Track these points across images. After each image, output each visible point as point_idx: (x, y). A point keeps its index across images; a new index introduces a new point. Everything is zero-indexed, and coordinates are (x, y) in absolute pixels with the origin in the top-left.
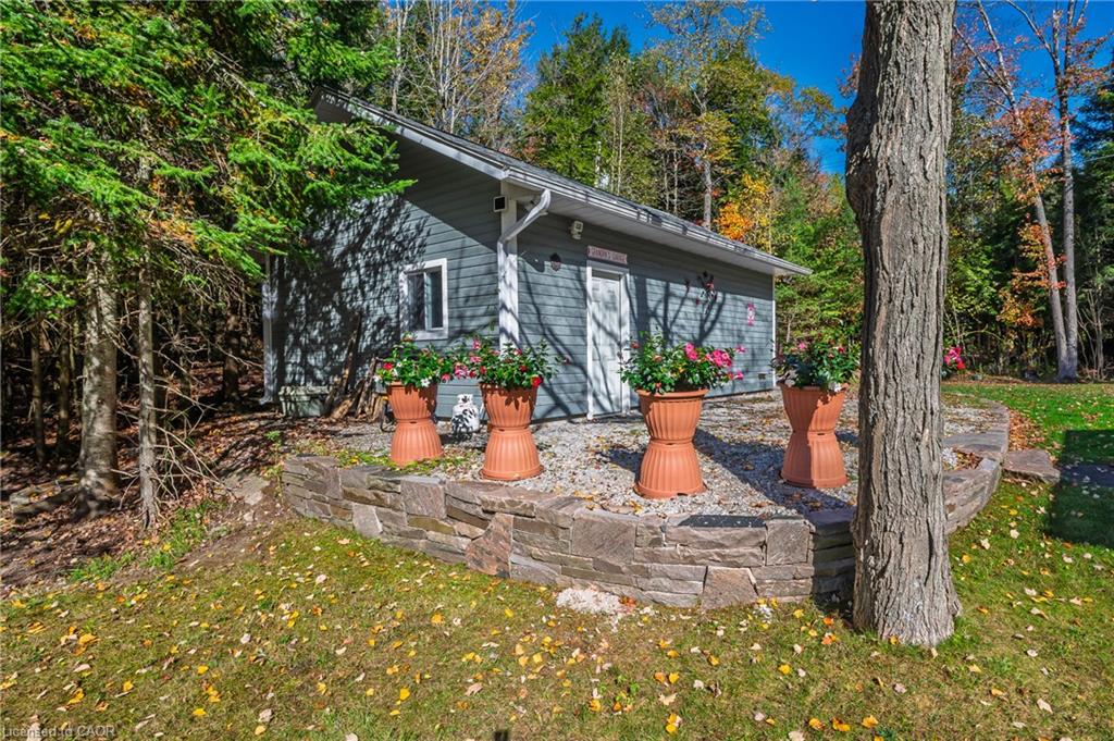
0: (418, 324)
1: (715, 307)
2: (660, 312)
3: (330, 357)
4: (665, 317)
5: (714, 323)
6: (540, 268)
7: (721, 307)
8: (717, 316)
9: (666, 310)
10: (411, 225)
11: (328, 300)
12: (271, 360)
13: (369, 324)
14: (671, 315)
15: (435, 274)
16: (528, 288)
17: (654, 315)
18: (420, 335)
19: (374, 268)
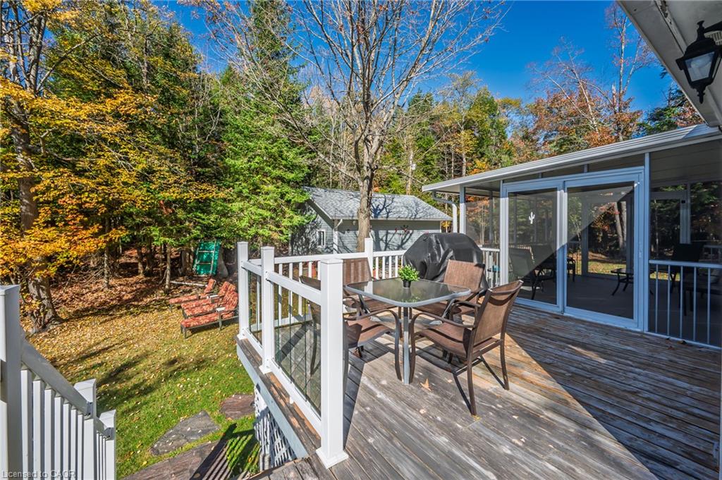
0: (320, 244)
1: (409, 235)
2: (384, 239)
3: (303, 249)
4: (386, 240)
5: (408, 240)
6: (344, 233)
7: (411, 234)
8: (409, 237)
9: (386, 238)
10: (319, 220)
11: (302, 235)
12: (290, 248)
13: (311, 242)
14: (388, 239)
15: (323, 232)
16: (340, 238)
17: (382, 240)
18: (320, 246)
19: (312, 229)
